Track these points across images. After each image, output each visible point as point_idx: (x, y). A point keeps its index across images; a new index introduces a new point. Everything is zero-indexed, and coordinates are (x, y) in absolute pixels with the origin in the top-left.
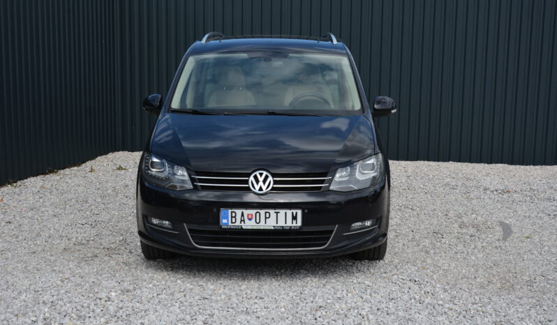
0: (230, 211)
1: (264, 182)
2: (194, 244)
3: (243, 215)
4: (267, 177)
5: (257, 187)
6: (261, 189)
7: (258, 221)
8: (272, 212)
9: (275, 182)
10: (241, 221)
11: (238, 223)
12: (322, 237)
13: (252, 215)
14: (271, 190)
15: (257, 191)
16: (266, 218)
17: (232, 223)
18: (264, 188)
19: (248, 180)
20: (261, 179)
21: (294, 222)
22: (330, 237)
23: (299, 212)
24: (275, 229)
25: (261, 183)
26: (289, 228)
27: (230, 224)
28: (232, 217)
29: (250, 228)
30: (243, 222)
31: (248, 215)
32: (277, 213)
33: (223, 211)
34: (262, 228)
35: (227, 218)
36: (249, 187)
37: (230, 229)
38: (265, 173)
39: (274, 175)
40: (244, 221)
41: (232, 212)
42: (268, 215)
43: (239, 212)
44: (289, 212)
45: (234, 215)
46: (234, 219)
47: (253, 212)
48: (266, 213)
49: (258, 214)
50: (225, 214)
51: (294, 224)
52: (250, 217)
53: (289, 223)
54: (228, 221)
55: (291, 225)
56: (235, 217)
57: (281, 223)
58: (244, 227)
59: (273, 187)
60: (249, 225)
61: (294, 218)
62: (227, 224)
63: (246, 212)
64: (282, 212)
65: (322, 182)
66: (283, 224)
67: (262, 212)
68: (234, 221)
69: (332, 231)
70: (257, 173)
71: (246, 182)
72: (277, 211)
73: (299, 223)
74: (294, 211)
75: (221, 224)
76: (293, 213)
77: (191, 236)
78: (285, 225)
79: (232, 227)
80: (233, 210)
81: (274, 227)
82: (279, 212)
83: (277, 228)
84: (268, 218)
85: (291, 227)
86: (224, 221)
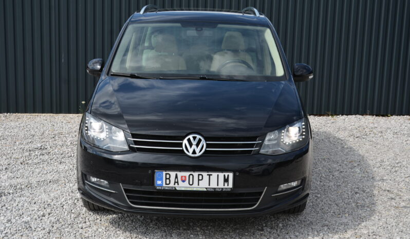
0: (164, 173)
1: (197, 145)
2: (130, 203)
3: (176, 177)
4: (200, 141)
5: (191, 150)
6: (194, 152)
7: (191, 183)
8: (205, 174)
9: (208, 145)
10: (175, 182)
11: (172, 185)
12: (251, 198)
13: (185, 177)
14: (204, 153)
15: (190, 154)
16: (199, 180)
17: (166, 184)
18: (197, 150)
19: (182, 143)
20: (194, 143)
21: (226, 184)
22: (259, 198)
23: (231, 175)
24: (208, 191)
26: (220, 190)
27: (164, 185)
28: (166, 179)
29: (183, 189)
30: (176, 184)
31: (182, 177)
32: (210, 175)
33: (157, 173)
34: (195, 189)
35: (161, 180)
36: (183, 150)
37: (164, 190)
38: (198, 137)
39: (206, 139)
40: (178, 182)
41: (166, 174)
42: (200, 178)
43: (173, 174)
44: (221, 175)
45: (168, 176)
46: (168, 181)
47: (187, 174)
48: (199, 175)
49: (191, 176)
50: (159, 175)
51: (226, 186)
52: (184, 179)
53: (221, 185)
54: (162, 182)
55: (223, 187)
56: (169, 179)
57: (214, 185)
58: (177, 189)
59: (206, 150)
60: (183, 186)
61: (226, 180)
62: (161, 186)
63: (180, 174)
64: (214, 175)
65: (252, 146)
66: (215, 186)
67: (196, 174)
68: (168, 182)
69: (260, 194)
70: (191, 137)
71: (180, 145)
72: (210, 173)
73: (231, 186)
74: (226, 174)
75: (155, 185)
76: (224, 175)
77: (127, 195)
78: (217, 187)
79: (166, 188)
80: (167, 172)
81: (206, 188)
82: (211, 175)
83: (209, 190)
84: (201, 180)
85: (222, 189)
86: (159, 182)
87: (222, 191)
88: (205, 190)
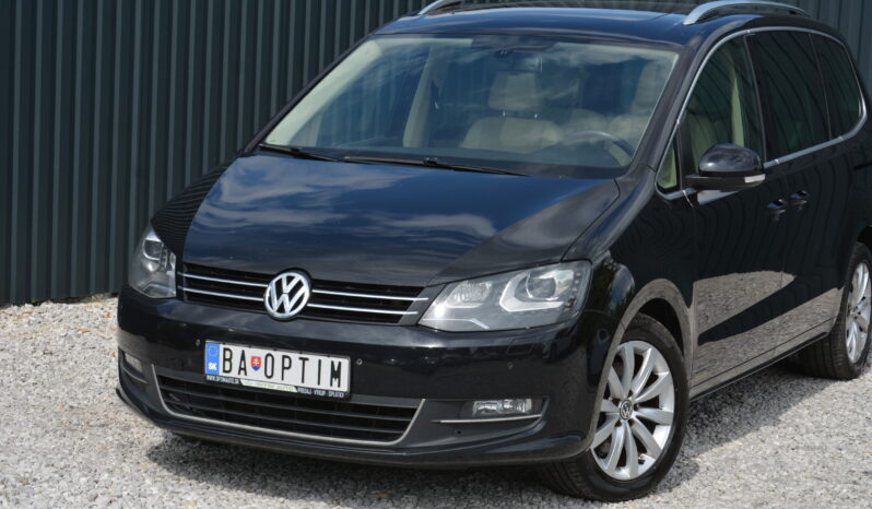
0: (222, 347)
1: (291, 295)
2: (165, 407)
3: (243, 358)
4: (299, 285)
5: (276, 304)
6: (281, 309)
7: (269, 374)
8: (295, 356)
9: (314, 298)
10: (241, 369)
11: (234, 373)
12: (392, 422)
13: (259, 358)
14: (300, 313)
15: (273, 311)
16: (284, 368)
17: (225, 371)
18: (288, 306)
19: (265, 289)
20: (287, 288)
21: (335, 382)
22: (409, 423)
23: (345, 363)
24: (299, 394)
25: (285, 297)
26: (323, 393)
27: (221, 373)
28: (225, 360)
29: (254, 384)
30: (242, 372)
31: (253, 358)
32: (304, 360)
33: (210, 346)
34: (275, 387)
35: (216, 361)
36: (263, 304)
37: (220, 383)
38: (298, 277)
39: (314, 284)
40: (245, 369)
41: (225, 350)
42: (287, 365)
43: (237, 350)
44: (327, 361)
45: (228, 355)
46: (227, 364)
47: (261, 353)
48: (284, 357)
49: (269, 359)
50: (213, 352)
51: (335, 387)
52: (256, 362)
53: (325, 384)
54: (217, 366)
55: (329, 388)
56: (230, 360)
57: (311, 382)
58: (244, 383)
59: (306, 307)
60: (254, 379)
61: (336, 374)
62: (216, 373)
63: (251, 352)
64: (313, 359)
65: (405, 306)
66: (314, 385)
67: (278, 355)
68: (227, 368)
69: (413, 411)
70: (283, 277)
71: (261, 293)
72: (303, 356)
73: (345, 387)
74: (336, 360)
75: (206, 371)
76: (332, 363)
77: (161, 390)
78: (317, 387)
79: (224, 380)
80: (227, 346)
81: (297, 387)
82: (307, 359)
83: (302, 391)
84: (288, 368)
85: (327, 391)
86: (211, 366)
87: (326, 396)
88: (294, 390)
